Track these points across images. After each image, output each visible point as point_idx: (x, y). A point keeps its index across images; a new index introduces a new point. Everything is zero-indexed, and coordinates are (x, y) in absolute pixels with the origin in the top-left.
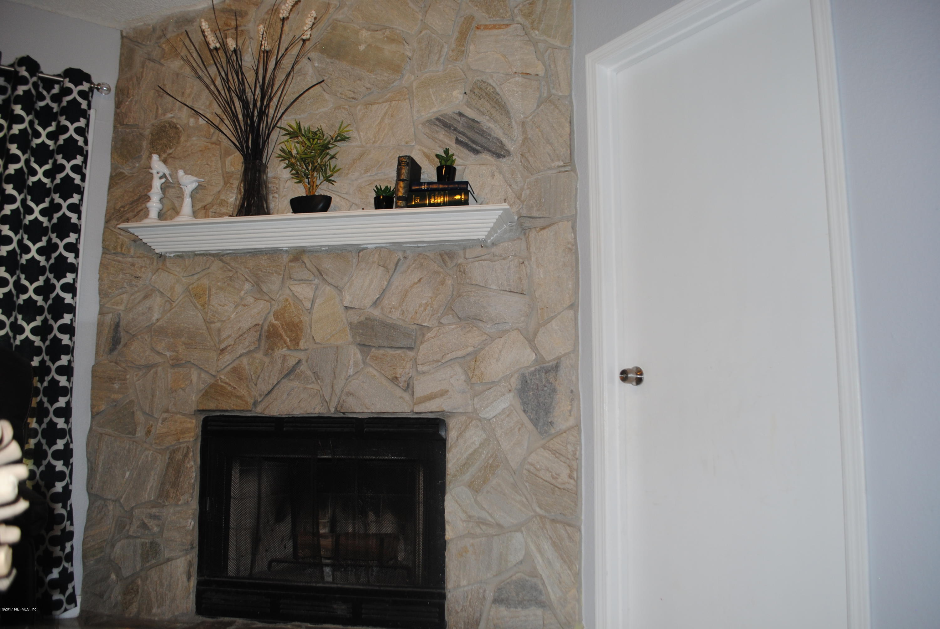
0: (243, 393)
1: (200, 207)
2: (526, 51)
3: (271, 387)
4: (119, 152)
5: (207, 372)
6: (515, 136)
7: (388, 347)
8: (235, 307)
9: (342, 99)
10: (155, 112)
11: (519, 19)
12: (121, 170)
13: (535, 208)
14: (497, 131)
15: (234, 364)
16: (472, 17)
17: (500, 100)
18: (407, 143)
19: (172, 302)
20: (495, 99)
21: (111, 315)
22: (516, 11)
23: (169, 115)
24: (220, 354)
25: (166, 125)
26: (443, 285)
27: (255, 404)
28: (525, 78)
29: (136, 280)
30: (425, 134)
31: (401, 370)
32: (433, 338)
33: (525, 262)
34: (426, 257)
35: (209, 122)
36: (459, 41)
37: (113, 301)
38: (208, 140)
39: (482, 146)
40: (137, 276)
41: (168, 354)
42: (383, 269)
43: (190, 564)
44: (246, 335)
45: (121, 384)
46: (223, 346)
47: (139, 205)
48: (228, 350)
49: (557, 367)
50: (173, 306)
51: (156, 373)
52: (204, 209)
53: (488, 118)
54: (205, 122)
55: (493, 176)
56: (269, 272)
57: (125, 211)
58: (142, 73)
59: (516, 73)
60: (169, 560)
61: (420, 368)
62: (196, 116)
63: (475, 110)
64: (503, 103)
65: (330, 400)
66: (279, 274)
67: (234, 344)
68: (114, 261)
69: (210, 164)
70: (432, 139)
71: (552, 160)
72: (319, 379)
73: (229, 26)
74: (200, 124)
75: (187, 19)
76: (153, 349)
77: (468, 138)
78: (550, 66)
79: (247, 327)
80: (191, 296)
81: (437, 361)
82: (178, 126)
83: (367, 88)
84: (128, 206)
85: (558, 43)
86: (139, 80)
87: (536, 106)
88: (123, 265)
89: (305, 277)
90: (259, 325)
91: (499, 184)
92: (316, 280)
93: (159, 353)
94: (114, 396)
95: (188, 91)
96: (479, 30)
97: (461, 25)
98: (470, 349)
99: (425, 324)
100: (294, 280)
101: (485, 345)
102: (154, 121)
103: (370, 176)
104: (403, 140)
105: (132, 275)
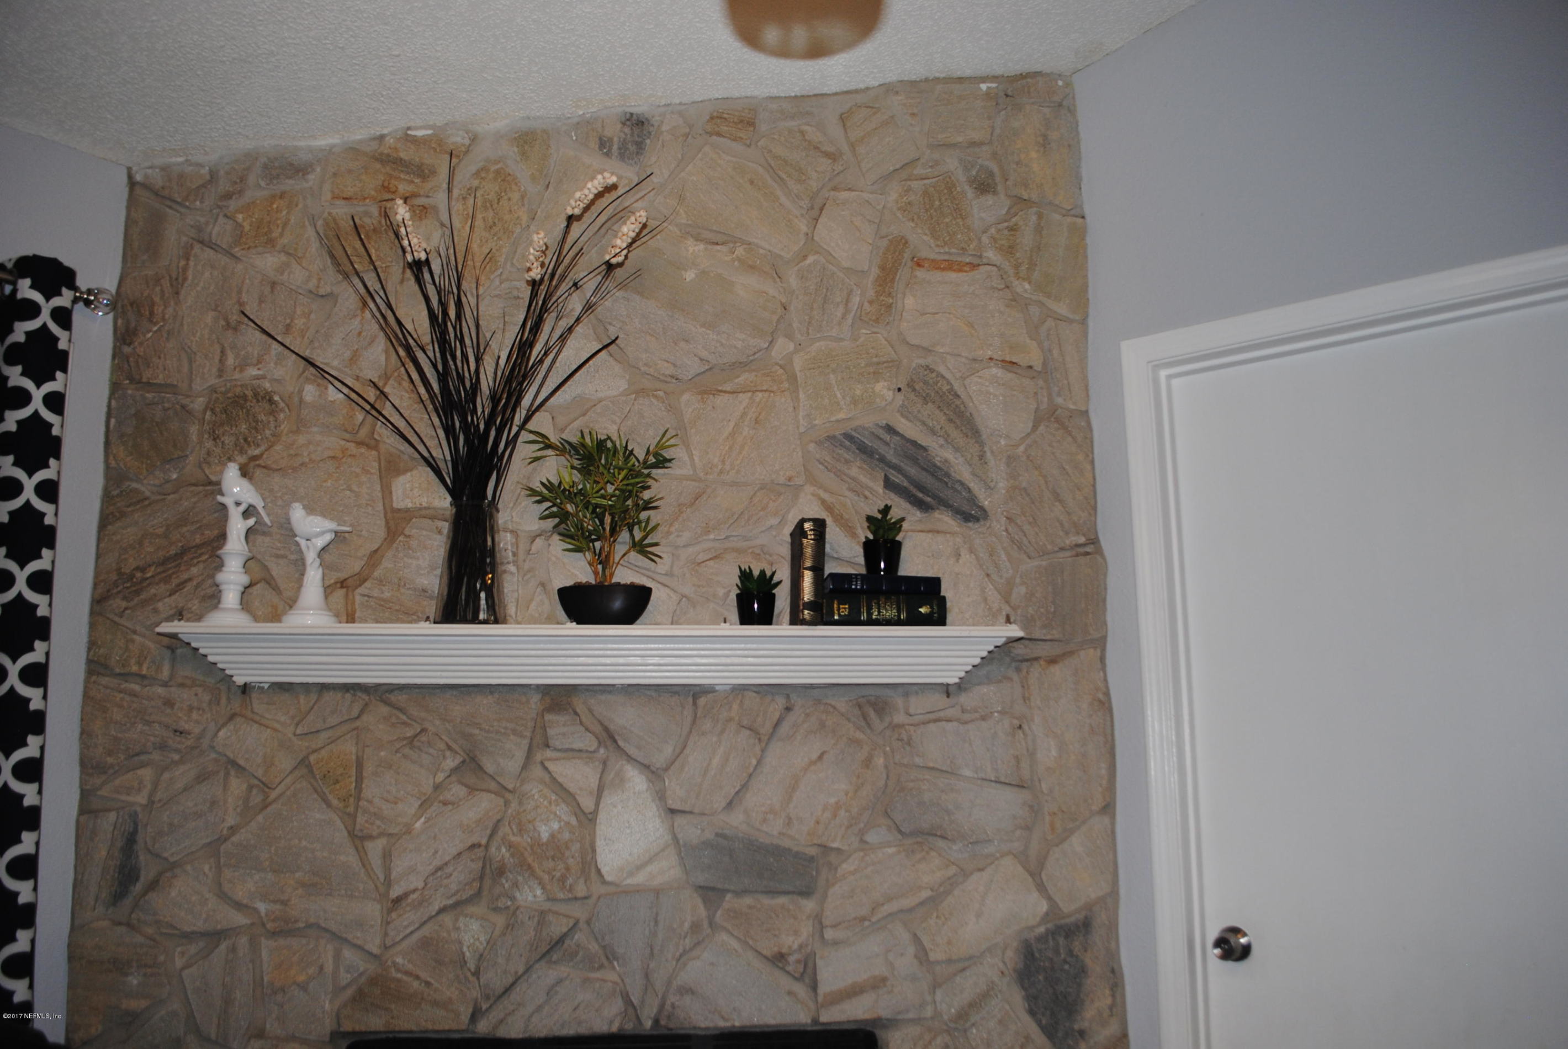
0: (448, 993)
1: (332, 581)
2: (1010, 320)
3: (511, 980)
4: (130, 444)
5: (360, 948)
6: (992, 481)
7: (762, 892)
8: (421, 805)
9: (649, 377)
10: (217, 360)
11: (991, 255)
12: (134, 485)
13: (1038, 623)
14: (962, 470)
15: (425, 931)
16: (903, 241)
17: (962, 408)
18: (790, 479)
19: (267, 790)
20: (953, 406)
21: (112, 816)
22: (985, 239)
23: (253, 372)
24: (390, 911)
25: (247, 392)
26: (867, 767)
27: (476, 1014)
28: (1010, 372)
29: (178, 739)
30: (821, 463)
31: (791, 939)
32: (853, 873)
33: (1023, 725)
34: (832, 710)
35: (353, 396)
36: (880, 285)
37: (117, 782)
38: (347, 436)
39: (935, 497)
40: (181, 729)
41: (262, 907)
42: (748, 732)
44: (452, 868)
45: (145, 975)
46: (395, 892)
47: (183, 568)
48: (409, 901)
49: (1085, 926)
50: (270, 799)
51: (233, 949)
52: (342, 587)
53: (941, 441)
54: (341, 396)
55: (958, 556)
56: (498, 732)
57: (147, 579)
58: (185, 269)
59: (991, 359)
61: (829, 934)
62: (319, 381)
63: (918, 424)
64: (968, 414)
65: (643, 1002)
66: (522, 736)
67: (424, 888)
68: (121, 692)
69: (355, 488)
70: (834, 473)
71: (1067, 533)
72: (617, 959)
73: (394, 193)
74: (330, 399)
75: (292, 165)
76: (223, 896)
77: (906, 476)
78: (1050, 351)
79: (454, 851)
80: (314, 777)
81: (863, 919)
82: (276, 398)
83: (701, 360)
84: (153, 568)
85: (1062, 309)
86: (177, 283)
87: (1030, 425)
88: (144, 701)
89: (577, 745)
90: (479, 845)
91: (968, 573)
92: (602, 751)
93: (239, 906)
94: (127, 1003)
95: (299, 323)
96: (922, 269)
97: (884, 254)
98: (925, 894)
99: (835, 845)
100: (556, 750)
101: (951, 885)
102: (213, 381)
103: (714, 540)
104: (781, 473)
105: (167, 727)
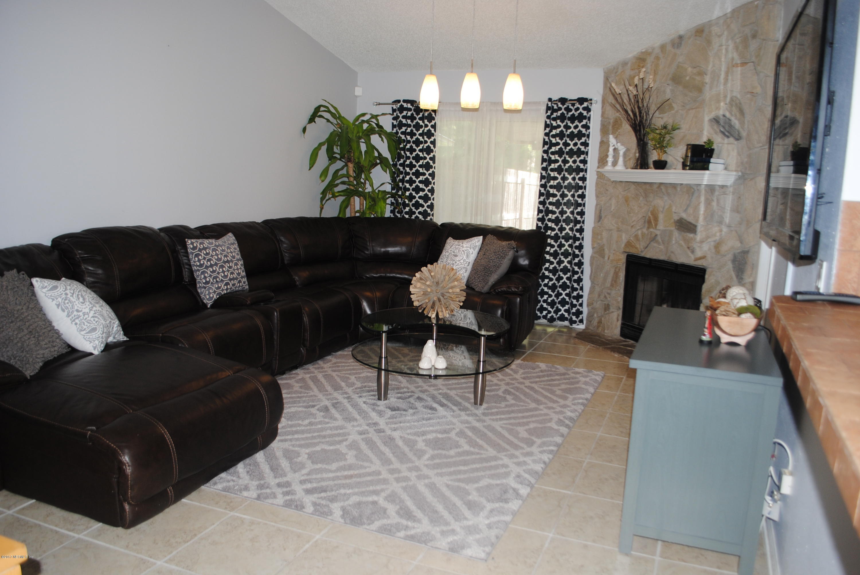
0: (638, 246)
2: (754, 79)
3: (647, 245)
5: (627, 235)
6: (745, 129)
7: (688, 232)
8: (637, 207)
9: (679, 107)
11: (753, 59)
13: (748, 169)
14: (738, 126)
15: (635, 233)
16: (733, 59)
22: (753, 54)
24: (632, 228)
26: (709, 205)
27: (642, 252)
28: (752, 95)
29: (607, 191)
31: (691, 244)
33: (741, 197)
36: (726, 74)
37: (600, 200)
39: (731, 135)
41: (616, 225)
42: (688, 195)
43: (618, 315)
44: (641, 220)
45: (601, 236)
47: (606, 159)
48: (634, 226)
49: (748, 252)
50: (618, 204)
51: (612, 233)
53: (735, 118)
55: (734, 150)
56: (649, 192)
59: (748, 92)
60: (612, 312)
61: (697, 244)
63: (730, 113)
64: (743, 110)
66: (653, 194)
67: (636, 224)
71: (758, 143)
72: (663, 244)
77: (725, 129)
79: (641, 217)
80: (624, 200)
81: (704, 242)
83: (688, 101)
85: (768, 73)
89: (661, 196)
90: (645, 216)
92: (666, 198)
94: (598, 241)
96: (734, 67)
98: (717, 238)
99: (701, 223)
100: (658, 197)
102: (613, 116)
104: (699, 130)
